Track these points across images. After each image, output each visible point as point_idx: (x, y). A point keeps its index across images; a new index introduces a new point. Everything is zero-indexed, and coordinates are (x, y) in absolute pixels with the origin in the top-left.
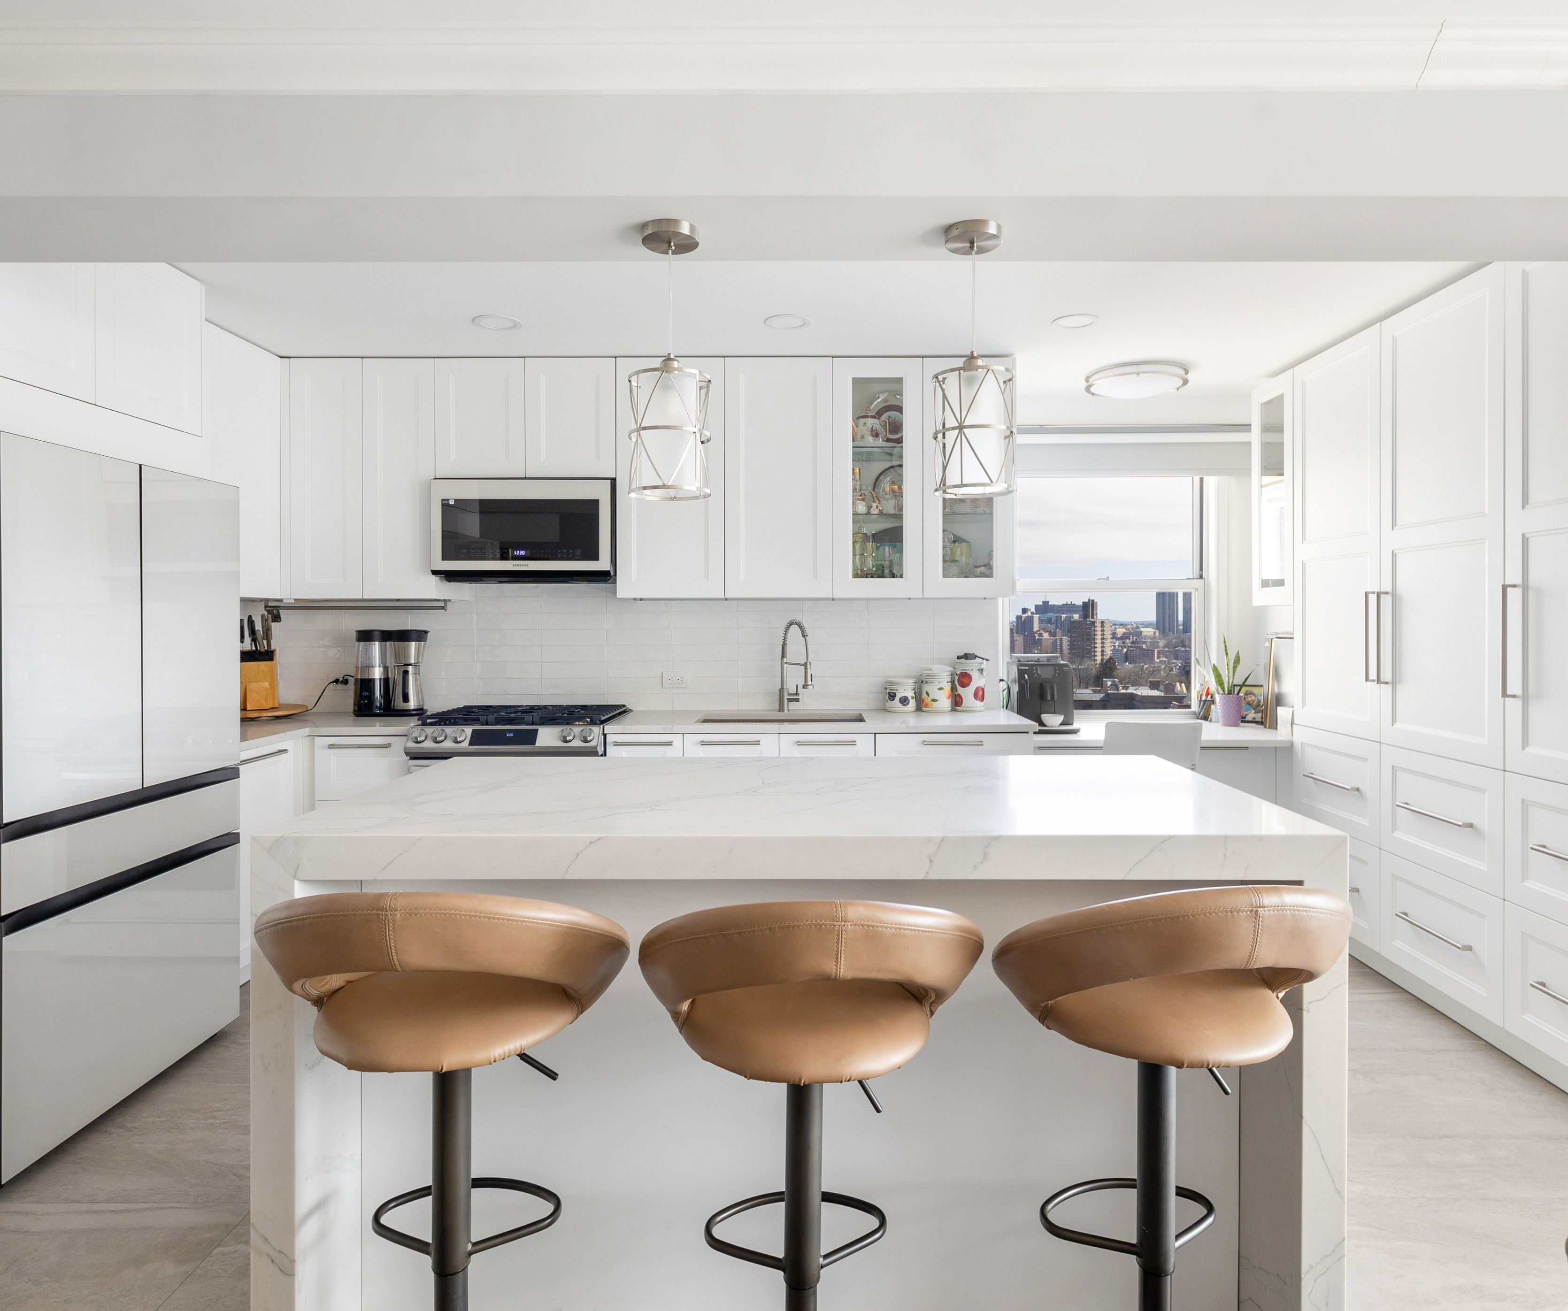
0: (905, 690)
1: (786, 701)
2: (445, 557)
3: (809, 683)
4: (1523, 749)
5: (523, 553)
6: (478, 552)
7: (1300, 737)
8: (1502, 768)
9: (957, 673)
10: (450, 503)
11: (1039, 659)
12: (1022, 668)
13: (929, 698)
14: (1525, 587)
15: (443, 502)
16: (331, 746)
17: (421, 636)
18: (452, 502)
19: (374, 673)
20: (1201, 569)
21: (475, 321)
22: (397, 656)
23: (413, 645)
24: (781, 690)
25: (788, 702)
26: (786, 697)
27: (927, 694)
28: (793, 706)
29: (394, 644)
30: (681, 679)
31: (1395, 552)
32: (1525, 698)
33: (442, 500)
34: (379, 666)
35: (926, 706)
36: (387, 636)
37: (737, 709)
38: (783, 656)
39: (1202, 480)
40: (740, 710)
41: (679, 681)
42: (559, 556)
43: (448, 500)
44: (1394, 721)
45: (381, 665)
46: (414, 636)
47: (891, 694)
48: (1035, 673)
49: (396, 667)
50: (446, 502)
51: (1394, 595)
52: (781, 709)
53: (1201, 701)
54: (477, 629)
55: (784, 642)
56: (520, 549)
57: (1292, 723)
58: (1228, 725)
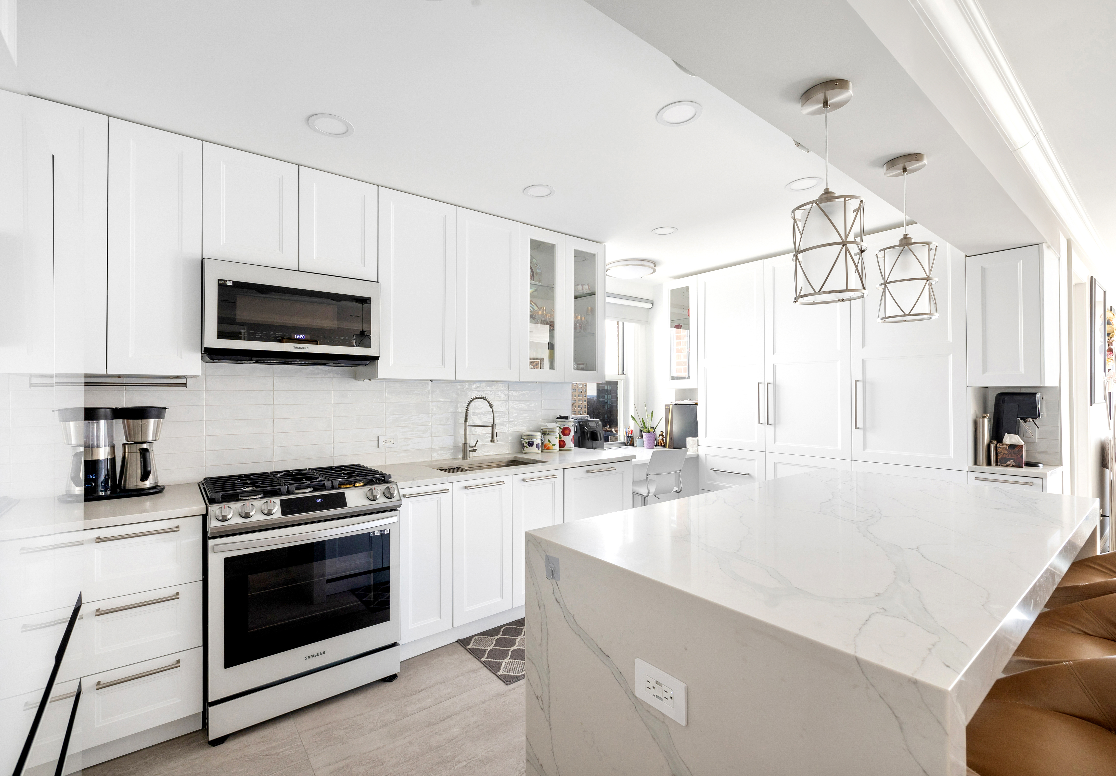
0: (536, 440)
1: (468, 451)
2: (221, 335)
3: (495, 438)
4: (864, 450)
5: (302, 337)
6: (257, 333)
7: (702, 452)
8: (851, 460)
9: (561, 428)
10: (228, 284)
11: (581, 418)
12: (582, 423)
13: (551, 444)
14: (864, 382)
15: (220, 282)
16: (99, 540)
17: (158, 412)
18: (230, 284)
19: (98, 454)
20: (623, 370)
21: (310, 119)
22: (128, 435)
23: (152, 423)
24: (465, 445)
25: (470, 452)
26: (469, 449)
27: (549, 441)
28: (472, 454)
29: (128, 422)
30: (393, 441)
31: (775, 364)
32: (865, 429)
33: (219, 280)
34: (105, 446)
35: (548, 448)
36: (119, 413)
37: (431, 460)
38: (466, 421)
39: (623, 323)
40: (433, 461)
41: (391, 442)
42: (337, 342)
43: (226, 281)
44: (775, 441)
45: (108, 444)
46: (153, 412)
47: (531, 443)
48: (588, 426)
49: (127, 446)
50: (224, 282)
51: (775, 384)
52: (465, 457)
53: (628, 437)
54: (206, 405)
55: (466, 411)
56: (300, 334)
57: (698, 445)
58: (649, 448)
